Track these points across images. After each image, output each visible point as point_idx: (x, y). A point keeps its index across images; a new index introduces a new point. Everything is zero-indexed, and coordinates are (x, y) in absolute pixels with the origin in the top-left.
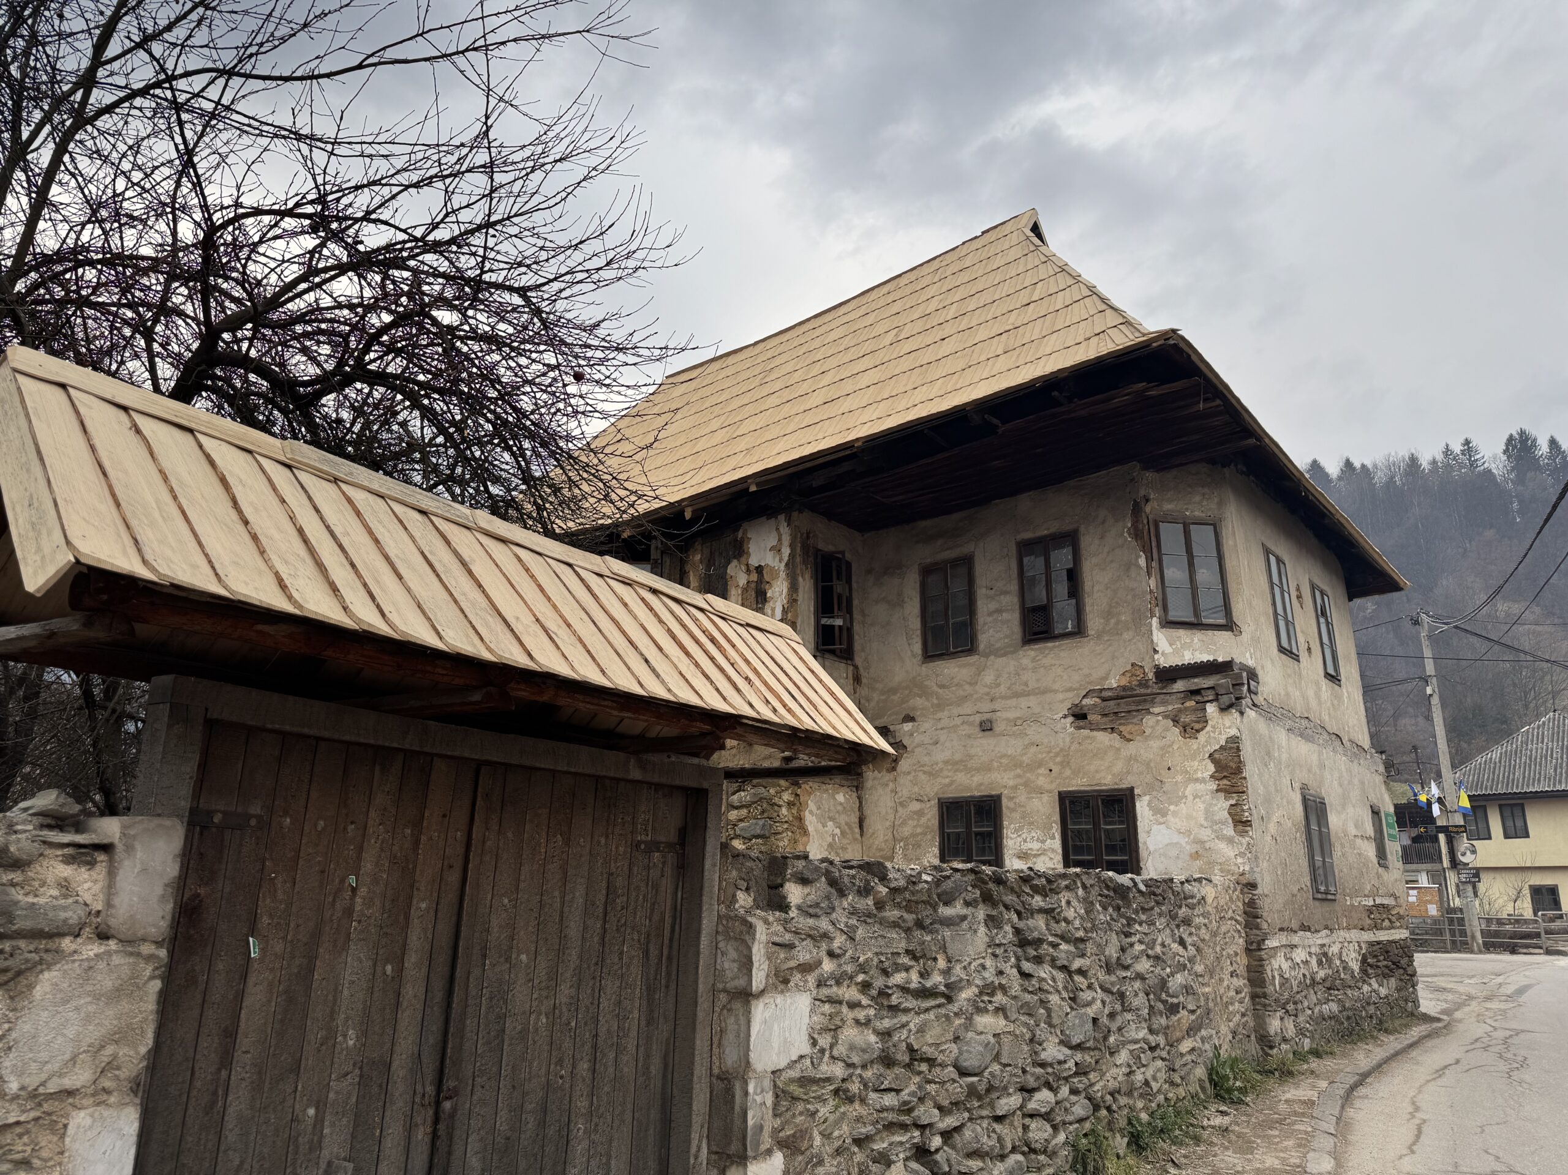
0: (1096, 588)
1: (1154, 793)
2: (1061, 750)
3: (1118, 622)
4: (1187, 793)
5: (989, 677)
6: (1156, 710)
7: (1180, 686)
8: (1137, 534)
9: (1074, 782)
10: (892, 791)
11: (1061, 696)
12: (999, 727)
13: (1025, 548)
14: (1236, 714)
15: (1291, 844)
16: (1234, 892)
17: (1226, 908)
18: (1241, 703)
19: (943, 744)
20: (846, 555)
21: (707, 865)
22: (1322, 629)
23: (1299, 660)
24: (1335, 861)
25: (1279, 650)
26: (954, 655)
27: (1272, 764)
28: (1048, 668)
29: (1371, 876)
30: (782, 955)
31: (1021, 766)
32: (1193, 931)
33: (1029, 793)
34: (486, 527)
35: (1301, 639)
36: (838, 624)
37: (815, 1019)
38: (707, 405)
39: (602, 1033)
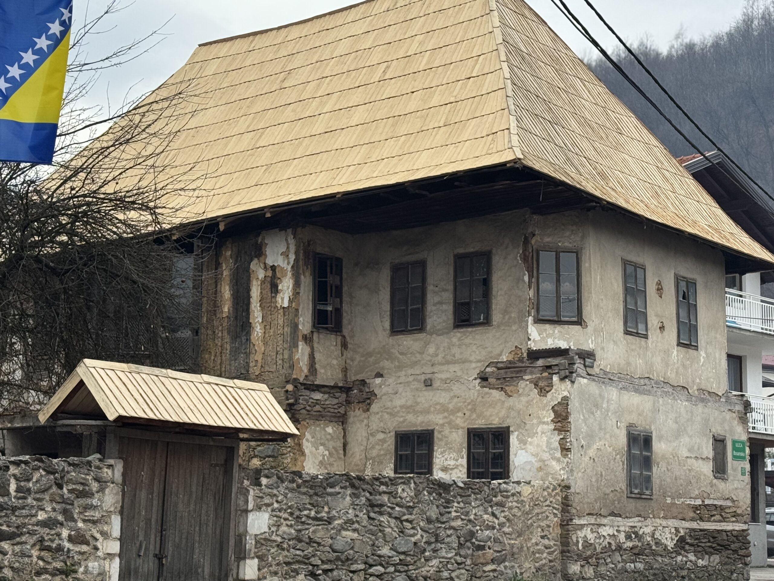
0: (499, 294)
1: (520, 430)
2: (472, 401)
3: (510, 318)
4: (538, 431)
5: (431, 350)
6: (526, 377)
7: (540, 362)
8: (525, 259)
9: (477, 422)
10: (366, 425)
11: (474, 365)
12: (437, 384)
13: (459, 258)
14: (568, 382)
15: (609, 463)
16: (553, 491)
17: (542, 499)
18: (574, 375)
19: (400, 394)
20: (339, 254)
21: (234, 471)
22: (680, 310)
23: (646, 337)
24: (657, 474)
25: (627, 334)
26: (410, 332)
27: (599, 412)
28: (468, 345)
29: (702, 485)
30: (259, 500)
31: (447, 411)
32: (506, 510)
33: (451, 428)
34: (170, 376)
35: (653, 321)
36: (330, 308)
37: (270, 521)
38: (235, 97)
39: (202, 520)
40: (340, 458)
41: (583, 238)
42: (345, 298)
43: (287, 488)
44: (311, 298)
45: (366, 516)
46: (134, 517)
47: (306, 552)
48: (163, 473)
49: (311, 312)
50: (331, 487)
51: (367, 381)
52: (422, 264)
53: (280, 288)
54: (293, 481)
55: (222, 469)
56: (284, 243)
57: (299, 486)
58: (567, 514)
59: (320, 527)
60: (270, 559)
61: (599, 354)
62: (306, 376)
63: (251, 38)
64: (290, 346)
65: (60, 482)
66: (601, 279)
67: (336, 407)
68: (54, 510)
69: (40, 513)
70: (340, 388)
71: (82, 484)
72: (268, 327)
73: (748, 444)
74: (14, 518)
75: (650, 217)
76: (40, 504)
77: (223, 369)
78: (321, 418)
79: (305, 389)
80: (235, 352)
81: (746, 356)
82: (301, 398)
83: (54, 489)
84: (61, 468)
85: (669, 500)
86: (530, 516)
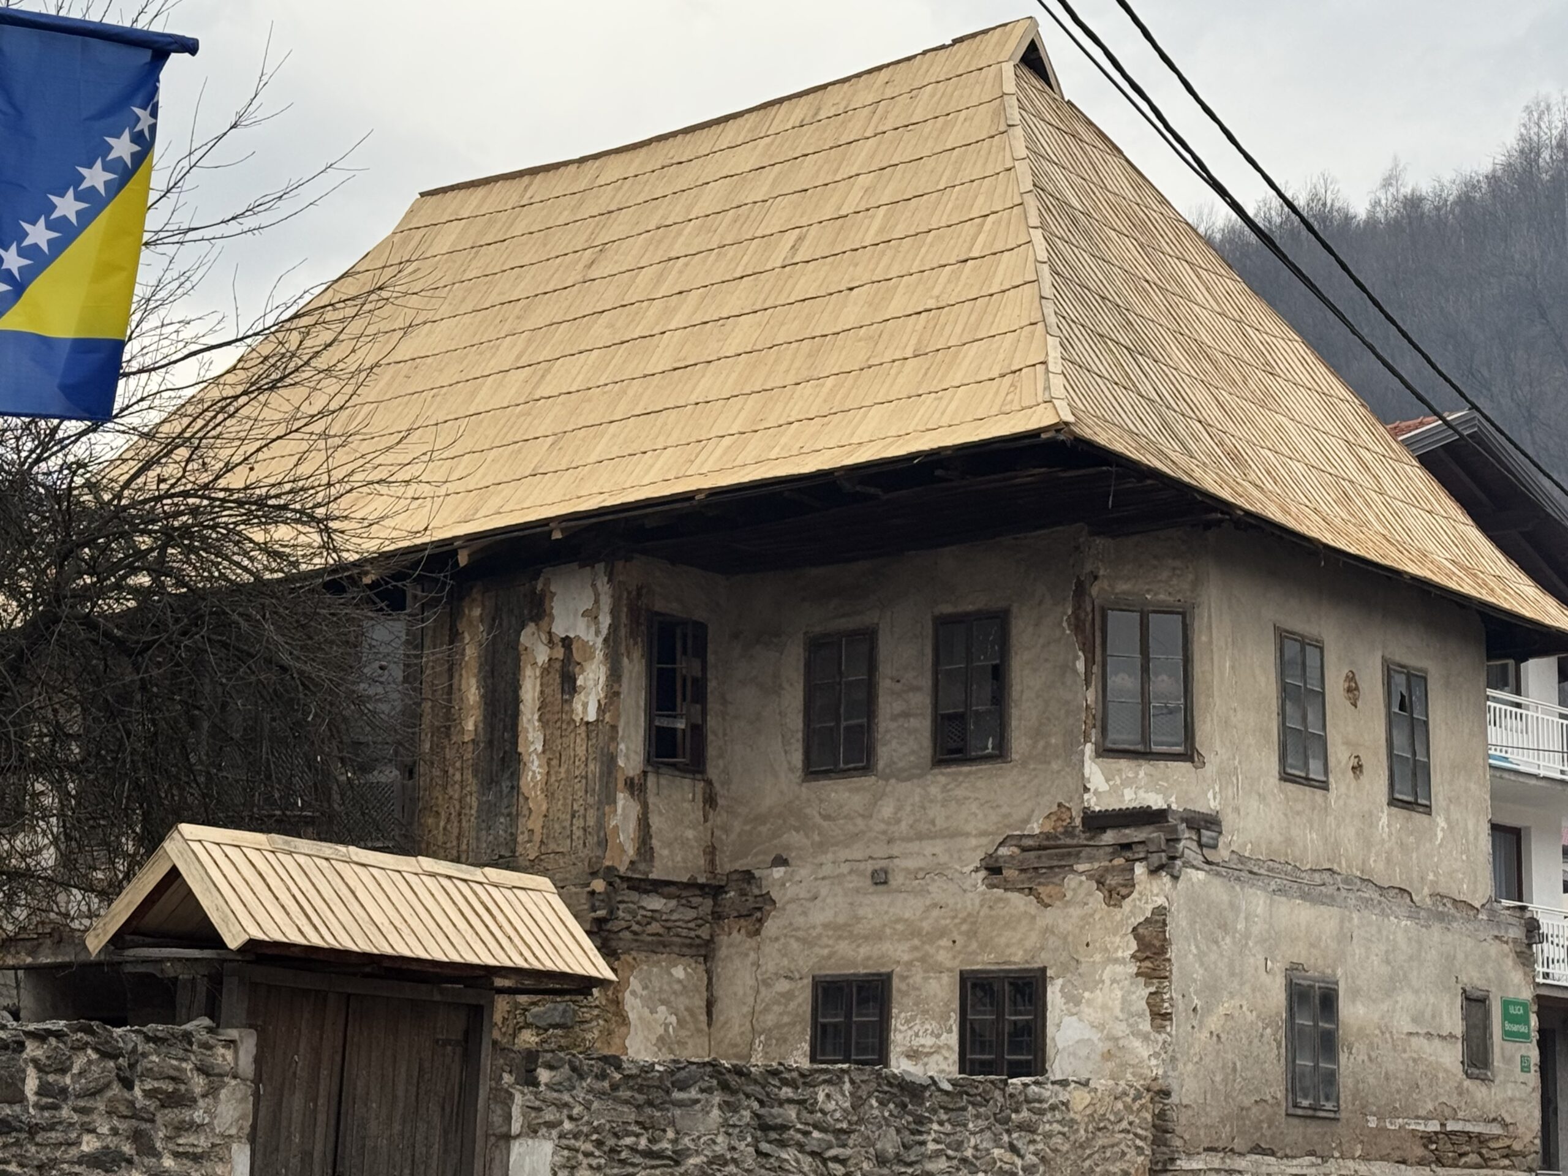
0: (1025, 695)
1: (1069, 975)
2: (969, 915)
3: (1047, 745)
4: (1105, 977)
5: (887, 810)
6: (1080, 867)
7: (1109, 837)
8: (1078, 627)
9: (980, 958)
10: (753, 964)
11: (973, 842)
12: (897, 880)
13: (942, 623)
14: (1165, 878)
15: (1251, 1043)
16: (1134, 1100)
17: (1112, 1118)
18: (1178, 863)
19: (824, 901)
20: (699, 615)
21: (483, 1056)
22: (1395, 732)
23: (1324, 786)
24: (1347, 1067)
25: (1286, 780)
26: (845, 773)
27: (1228, 940)
28: (960, 802)
29: (1442, 1091)
30: (533, 1115)
31: (919, 934)
32: (1038, 1138)
33: (926, 971)
34: (355, 859)
35: (1339, 755)
36: (681, 725)
37: (556, 1158)
38: (494, 298)
39: (417, 1155)
40: (699, 1031)
41: (1196, 584)
42: (713, 704)
43: (590, 1090)
44: (642, 704)
45: (751, 1149)
46: (277, 1149)
48: (338, 1058)
49: (642, 732)
50: (680, 1089)
51: (757, 873)
52: (868, 637)
53: (579, 683)
54: (602, 1076)
55: (459, 1050)
56: (589, 592)
57: (615, 1087)
58: (1164, 1149)
59: (658, 1172)
61: (1228, 821)
62: (632, 863)
63: (526, 179)
64: (600, 802)
65: (128, 1074)
66: (1233, 667)
67: (692, 925)
68: (115, 1132)
69: (86, 1138)
70: (702, 887)
71: (173, 1079)
72: (555, 762)
73: (1535, 1008)
74: (33, 1149)
75: (1332, 543)
76: (86, 1119)
77: (464, 847)
78: (661, 949)
79: (628, 888)
80: (488, 813)
81: (1528, 828)
82: (621, 906)
83: (116, 1089)
84: (130, 1046)
85: (1373, 1123)
86: (1088, 1152)
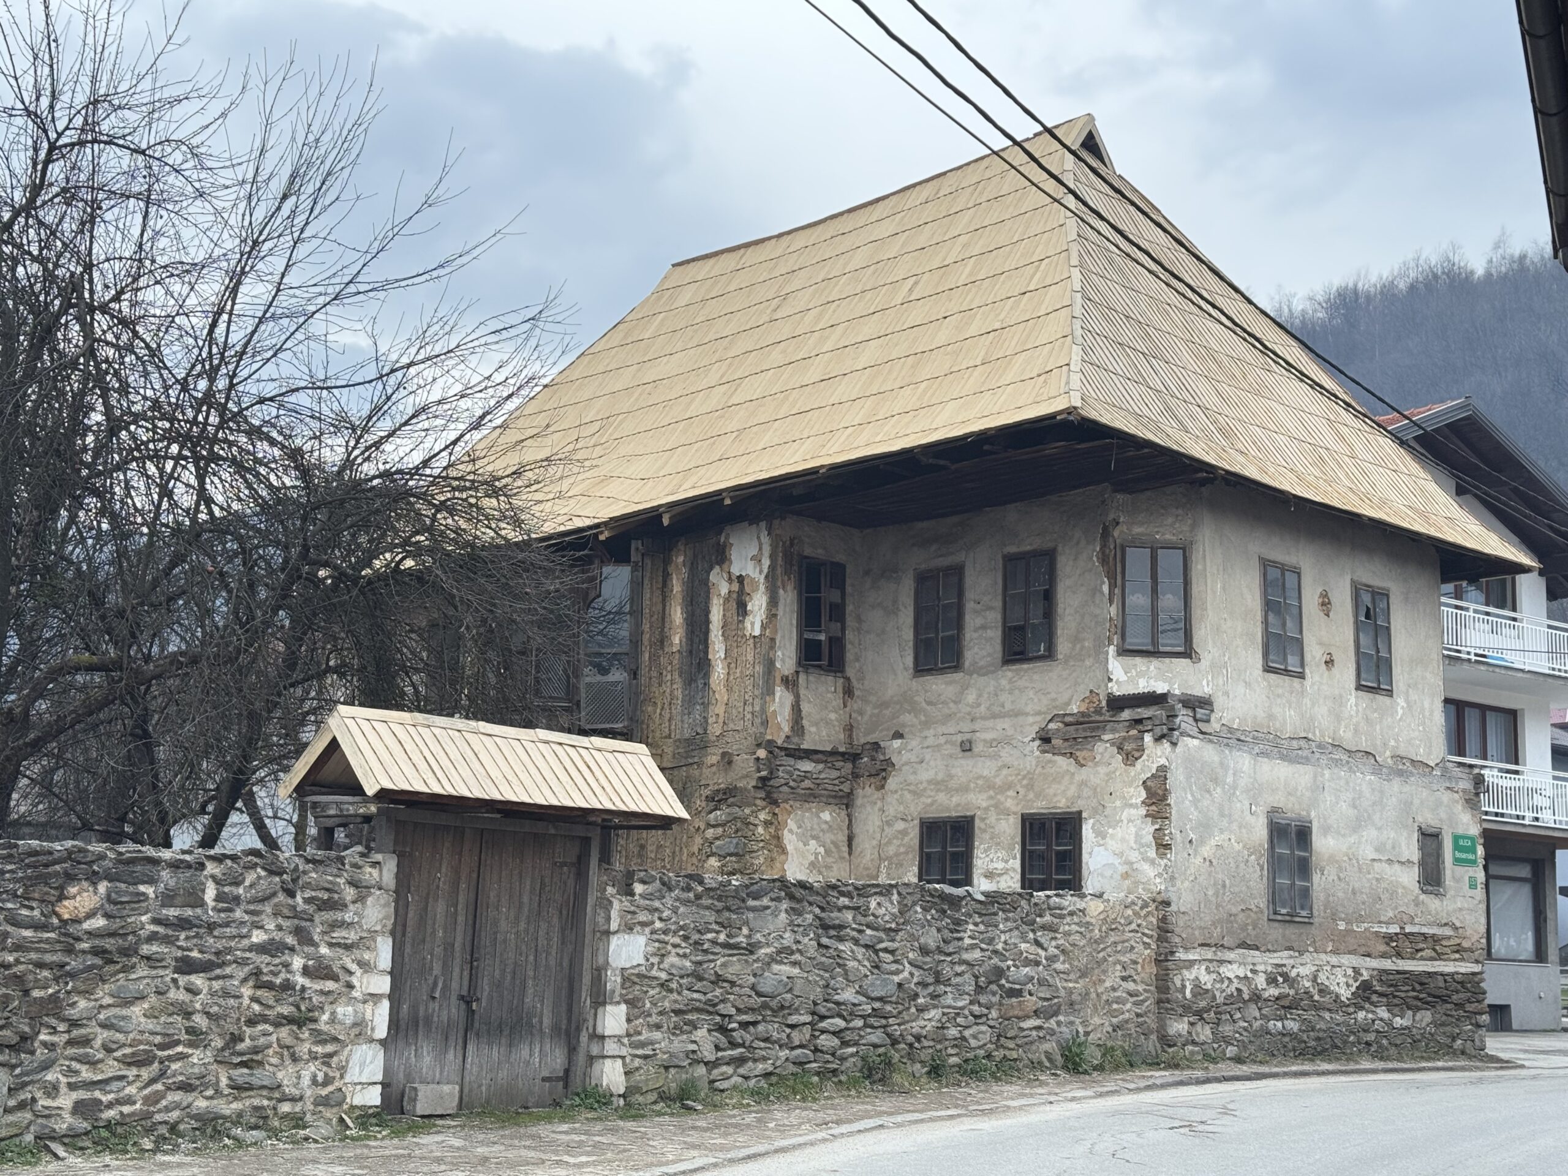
0: (1067, 611)
1: (1097, 817)
2: (1029, 773)
3: (1082, 648)
4: (1123, 818)
5: (971, 697)
6: (1106, 737)
7: (1126, 714)
8: (1104, 560)
9: (1035, 805)
10: (879, 810)
12: (978, 748)
13: (1009, 560)
14: (1166, 745)
15: (1237, 867)
16: (1142, 908)
17: (1122, 921)
18: (1176, 733)
19: (928, 763)
20: (840, 558)
21: (591, 873)
22: (1361, 635)
23: (1301, 676)
24: (1320, 885)
25: (1268, 671)
26: (942, 671)
27: (1219, 790)
28: (1022, 690)
29: (1401, 903)
30: (629, 917)
31: (994, 787)
32: (1059, 936)
33: (998, 814)
34: (482, 730)
35: (1314, 652)
36: (822, 637)
37: (649, 948)
38: (711, 336)
39: (540, 945)
40: (842, 858)
41: (1194, 527)
42: (850, 621)
43: (677, 899)
44: (794, 622)
45: (814, 943)
46: (424, 941)
47: (709, 996)
48: (475, 875)
49: (794, 643)
50: (754, 899)
51: (882, 744)
52: (958, 571)
53: (749, 608)
54: (688, 889)
55: (573, 870)
56: (755, 543)
57: (698, 897)
58: (1165, 944)
59: (735, 959)
60: (648, 1005)
61: (1219, 702)
62: (788, 737)
63: (742, 251)
64: (762, 693)
65: (291, 886)
66: (1224, 588)
67: (836, 782)
68: (279, 928)
69: (255, 932)
70: (843, 754)
71: (327, 890)
72: (733, 665)
73: (1482, 841)
74: (212, 940)
75: (1300, 494)
76: (256, 919)
77: (673, 727)
78: (812, 799)
79: (786, 755)
80: (689, 702)
81: (1523, 710)
82: (781, 769)
83: (281, 897)
84: (293, 866)
85: (1342, 926)
86: (1102, 946)
